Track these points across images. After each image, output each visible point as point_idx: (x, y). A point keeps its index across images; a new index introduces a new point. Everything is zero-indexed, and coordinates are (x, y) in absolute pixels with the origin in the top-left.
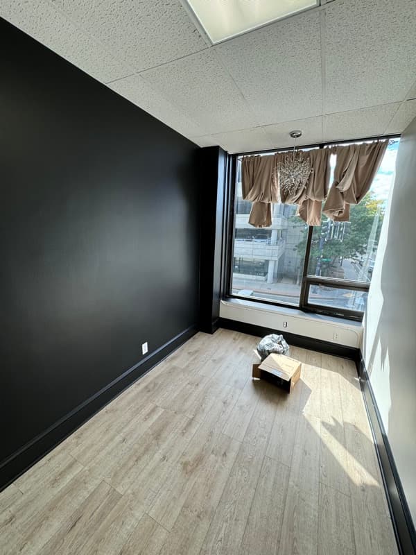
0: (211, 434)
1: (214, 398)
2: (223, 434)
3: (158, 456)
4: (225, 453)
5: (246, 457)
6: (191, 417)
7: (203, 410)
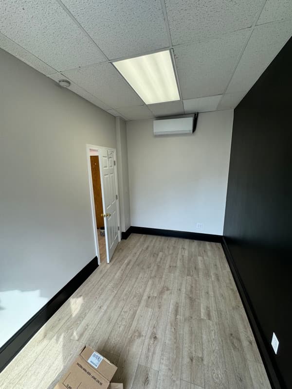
0: (160, 307)
1: (167, 341)
2: (152, 308)
3: (183, 290)
4: (149, 298)
5: (137, 298)
6: (178, 317)
7: (171, 325)
